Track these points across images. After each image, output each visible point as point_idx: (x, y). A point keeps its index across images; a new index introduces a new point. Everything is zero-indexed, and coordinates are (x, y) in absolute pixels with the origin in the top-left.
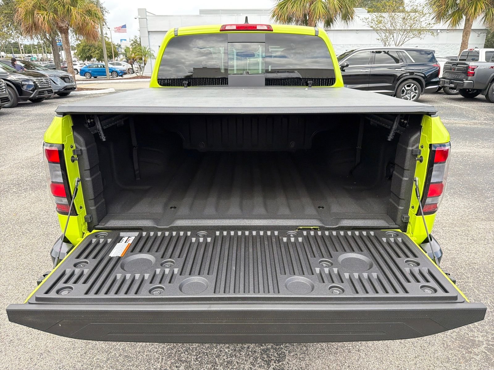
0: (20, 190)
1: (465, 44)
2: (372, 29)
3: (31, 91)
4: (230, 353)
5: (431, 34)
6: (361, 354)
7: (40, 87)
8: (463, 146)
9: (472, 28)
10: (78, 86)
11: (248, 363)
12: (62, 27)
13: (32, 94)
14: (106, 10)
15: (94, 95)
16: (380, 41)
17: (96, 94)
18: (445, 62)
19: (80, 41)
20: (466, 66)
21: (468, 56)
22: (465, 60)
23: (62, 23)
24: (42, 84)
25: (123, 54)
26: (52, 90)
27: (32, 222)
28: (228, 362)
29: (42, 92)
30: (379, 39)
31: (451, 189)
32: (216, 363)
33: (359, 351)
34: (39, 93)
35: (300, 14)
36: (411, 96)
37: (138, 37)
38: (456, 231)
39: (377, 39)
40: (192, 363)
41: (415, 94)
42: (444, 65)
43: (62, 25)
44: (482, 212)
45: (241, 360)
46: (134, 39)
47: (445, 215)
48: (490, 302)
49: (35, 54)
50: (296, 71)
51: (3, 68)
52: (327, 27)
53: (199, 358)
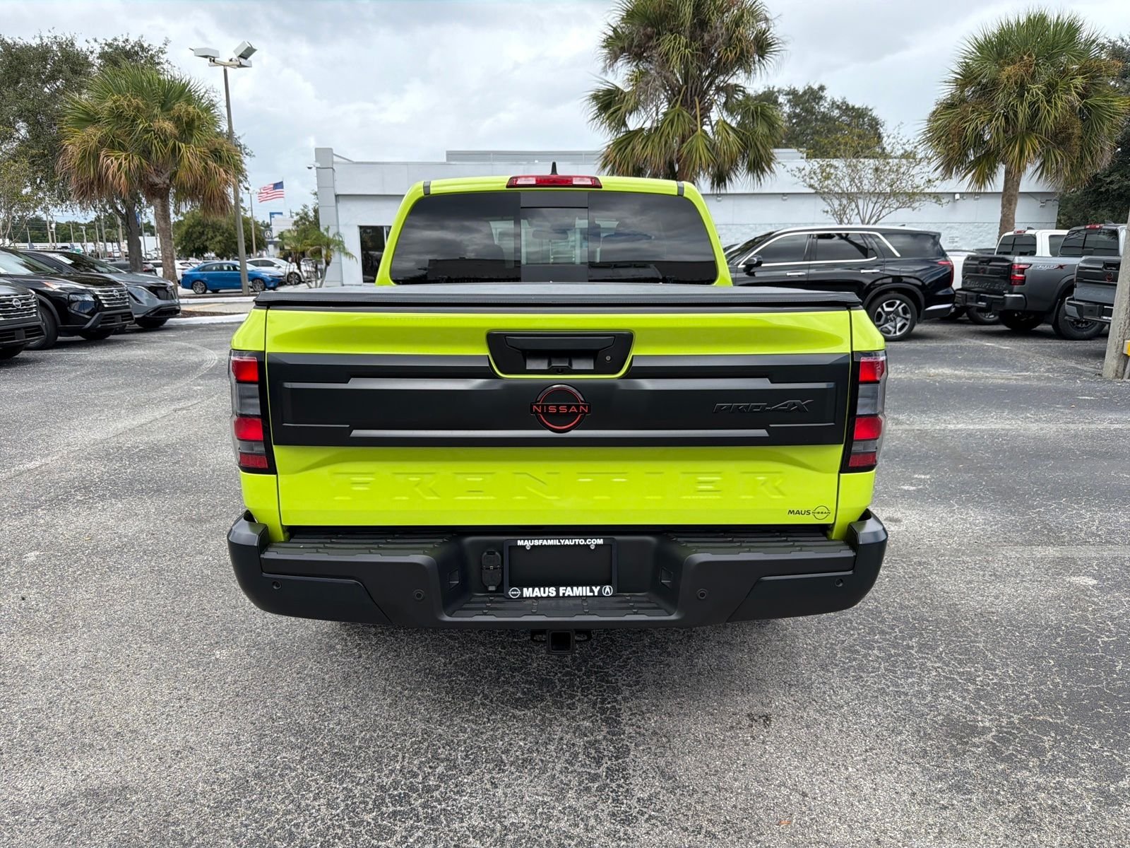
0: (90, 498)
1: (1008, 221)
2: (813, 191)
3: (88, 314)
4: (527, 747)
5: (934, 201)
6: (767, 747)
7: (106, 306)
8: (996, 419)
9: (1021, 190)
10: (183, 308)
11: (561, 761)
12: (157, 185)
13: (89, 320)
14: (247, 151)
15: (218, 326)
16: (829, 216)
17: (222, 323)
18: (965, 258)
19: (183, 214)
20: (1006, 264)
21: (1013, 245)
22: (1009, 253)
23: (157, 175)
24: (112, 300)
25: (275, 244)
26: (130, 313)
27: (125, 550)
28: (524, 760)
29: (111, 318)
30: (827, 212)
31: (962, 492)
32: (502, 762)
33: (763, 743)
34: (104, 319)
35: (660, 161)
36: (896, 325)
37: (311, 207)
38: (964, 562)
39: (824, 212)
40: (459, 761)
41: (904, 321)
42: (962, 263)
43: (157, 180)
44: (1018, 531)
45: (548, 757)
46: (301, 212)
47: (944, 536)
48: (1013, 672)
49: (79, 244)
50: (652, 265)
51: (26, 267)
52: (718, 185)
53: (472, 754)
